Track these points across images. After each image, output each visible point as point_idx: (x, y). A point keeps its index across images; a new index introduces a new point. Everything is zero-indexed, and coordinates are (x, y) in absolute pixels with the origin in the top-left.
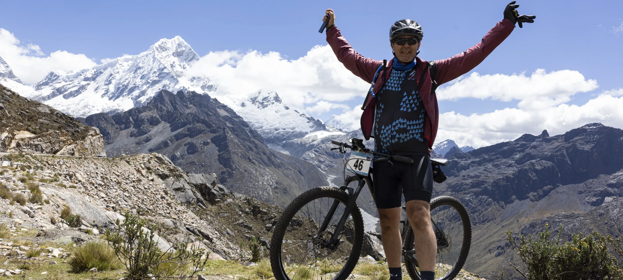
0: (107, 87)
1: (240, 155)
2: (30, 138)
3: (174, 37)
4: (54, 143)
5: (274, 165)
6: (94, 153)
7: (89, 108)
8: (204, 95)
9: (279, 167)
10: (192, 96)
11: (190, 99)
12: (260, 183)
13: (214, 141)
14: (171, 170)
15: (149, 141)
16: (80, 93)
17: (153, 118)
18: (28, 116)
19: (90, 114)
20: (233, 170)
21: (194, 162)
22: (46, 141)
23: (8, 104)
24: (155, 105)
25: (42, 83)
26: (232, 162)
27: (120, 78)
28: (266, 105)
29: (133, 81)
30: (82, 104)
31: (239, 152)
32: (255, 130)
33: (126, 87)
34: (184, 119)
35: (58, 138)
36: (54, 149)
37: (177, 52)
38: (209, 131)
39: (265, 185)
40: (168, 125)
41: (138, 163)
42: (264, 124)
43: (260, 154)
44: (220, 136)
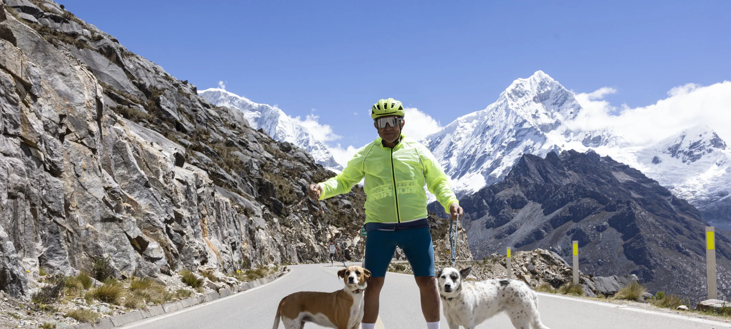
0: (447, 161)
1: (660, 242)
3: (533, 74)
5: (725, 255)
6: (458, 255)
8: (589, 153)
10: (571, 158)
11: (567, 163)
13: (613, 223)
14: (566, 274)
15: (514, 232)
17: (516, 198)
20: (651, 268)
21: (585, 259)
23: (353, 200)
24: (516, 179)
26: (647, 254)
27: (462, 146)
28: (698, 155)
29: (481, 148)
31: (658, 237)
32: (682, 200)
33: (473, 157)
34: (562, 195)
37: (540, 95)
38: (604, 209)
40: (540, 205)
41: (517, 266)
42: (697, 188)
44: (623, 214)
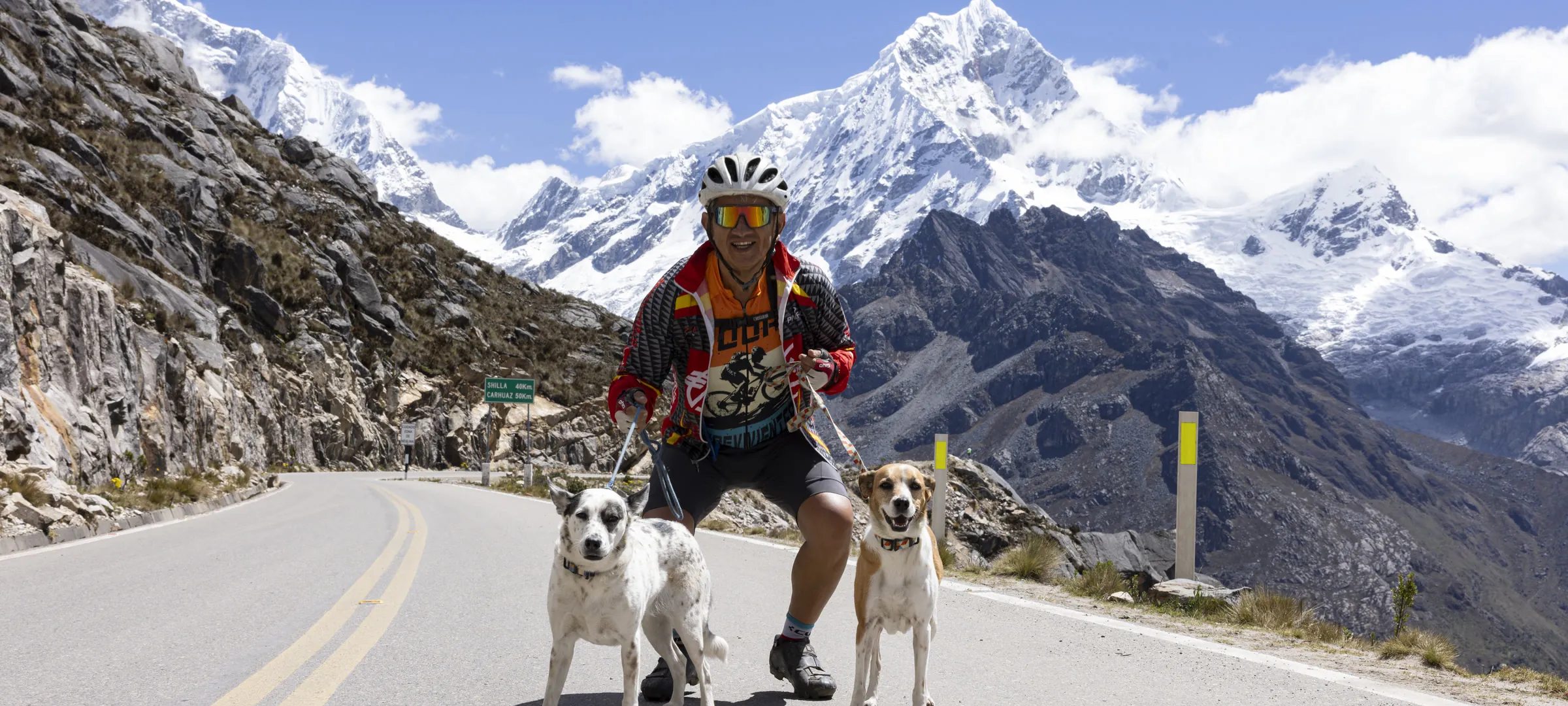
1: (1250, 450)
2: (551, 421)
5: (1397, 490)
8: (1094, 218)
9: (1423, 497)
10: (1047, 229)
11: (1038, 239)
12: (1343, 566)
13: (1141, 398)
14: (1014, 522)
15: (896, 409)
16: (649, 246)
17: (905, 323)
18: (538, 343)
20: (1224, 515)
21: (1067, 487)
22: (597, 429)
23: (477, 305)
24: (910, 272)
25: (524, 220)
26: (1219, 482)
28: (1351, 240)
29: (825, 187)
31: (1245, 440)
32: (1307, 349)
33: (805, 208)
34: (1020, 321)
37: (981, 59)
38: (1120, 361)
39: (1364, 573)
40: (962, 345)
42: (1344, 322)
43: (1335, 448)
44: (1166, 377)
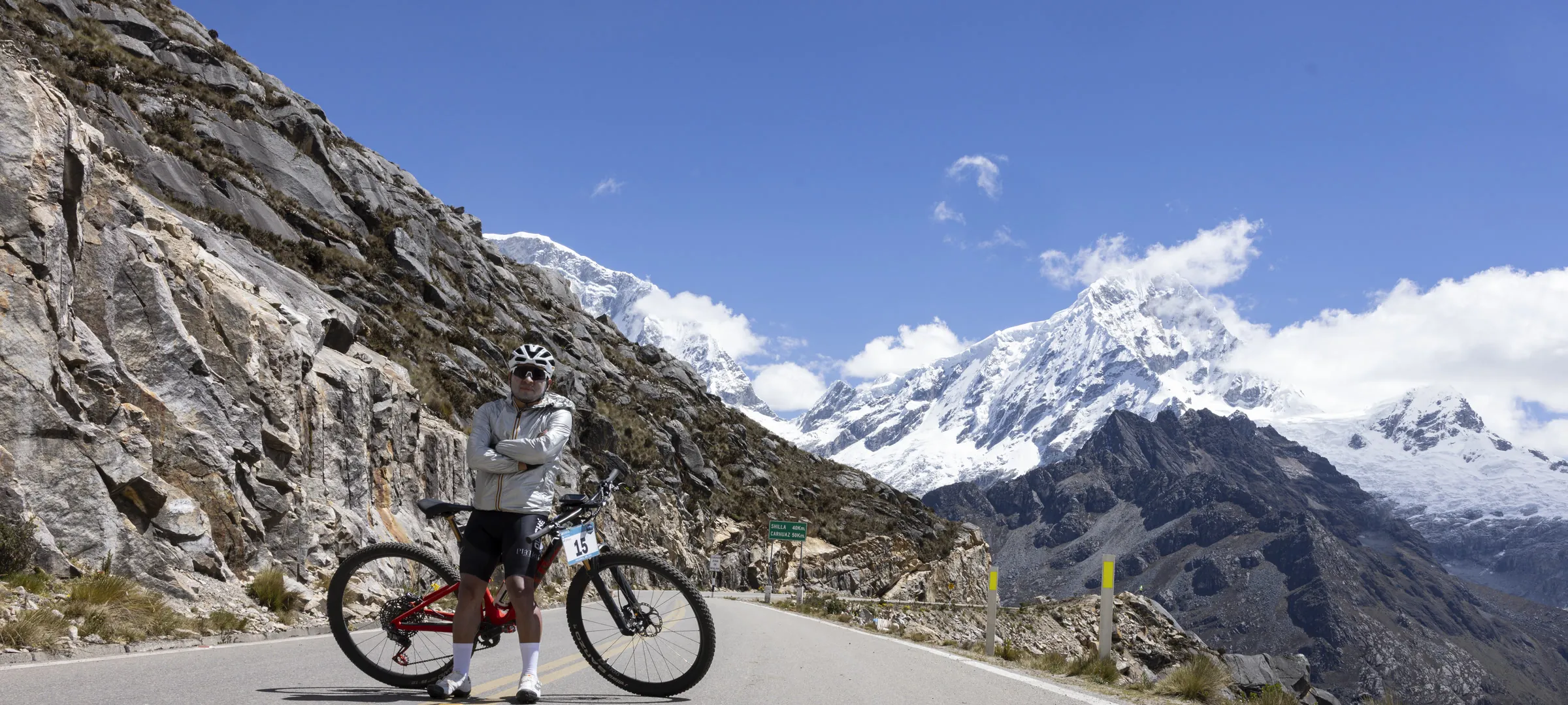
0: (970, 412)
2: (826, 557)
4: (878, 568)
5: (1470, 629)
6: (972, 593)
7: (928, 472)
8: (1236, 418)
9: (1491, 636)
10: (1202, 424)
11: (1194, 433)
12: (1429, 686)
13: (1271, 553)
14: (1174, 644)
15: (1087, 557)
16: (906, 432)
17: (1094, 493)
18: (819, 499)
19: (929, 488)
20: (1336, 644)
21: (1215, 619)
22: (861, 564)
23: (775, 470)
24: (1098, 456)
25: (816, 411)
26: (1331, 618)
27: (1001, 386)
28: (1432, 439)
29: (1036, 392)
30: (911, 460)
31: (1351, 587)
32: (1399, 520)
33: (1020, 408)
34: (1180, 493)
35: (886, 555)
36: (878, 583)
37: (1152, 301)
38: (1257, 525)
39: (1445, 692)
40: (1137, 510)
41: (1083, 622)
42: (1428, 499)
43: (1421, 595)
44: (1291, 539)
